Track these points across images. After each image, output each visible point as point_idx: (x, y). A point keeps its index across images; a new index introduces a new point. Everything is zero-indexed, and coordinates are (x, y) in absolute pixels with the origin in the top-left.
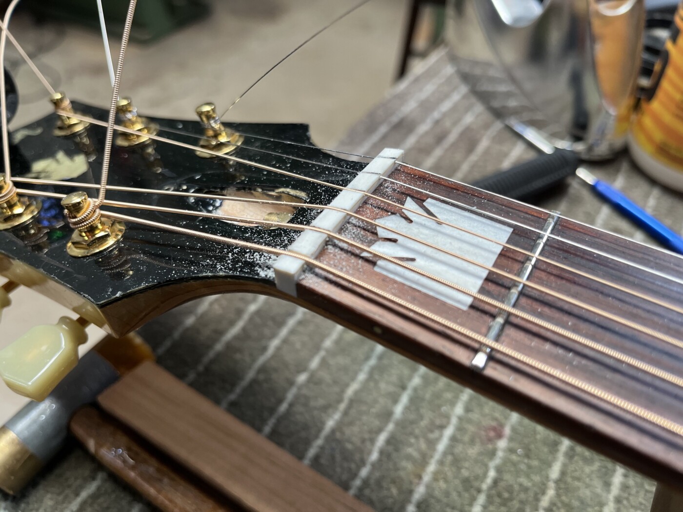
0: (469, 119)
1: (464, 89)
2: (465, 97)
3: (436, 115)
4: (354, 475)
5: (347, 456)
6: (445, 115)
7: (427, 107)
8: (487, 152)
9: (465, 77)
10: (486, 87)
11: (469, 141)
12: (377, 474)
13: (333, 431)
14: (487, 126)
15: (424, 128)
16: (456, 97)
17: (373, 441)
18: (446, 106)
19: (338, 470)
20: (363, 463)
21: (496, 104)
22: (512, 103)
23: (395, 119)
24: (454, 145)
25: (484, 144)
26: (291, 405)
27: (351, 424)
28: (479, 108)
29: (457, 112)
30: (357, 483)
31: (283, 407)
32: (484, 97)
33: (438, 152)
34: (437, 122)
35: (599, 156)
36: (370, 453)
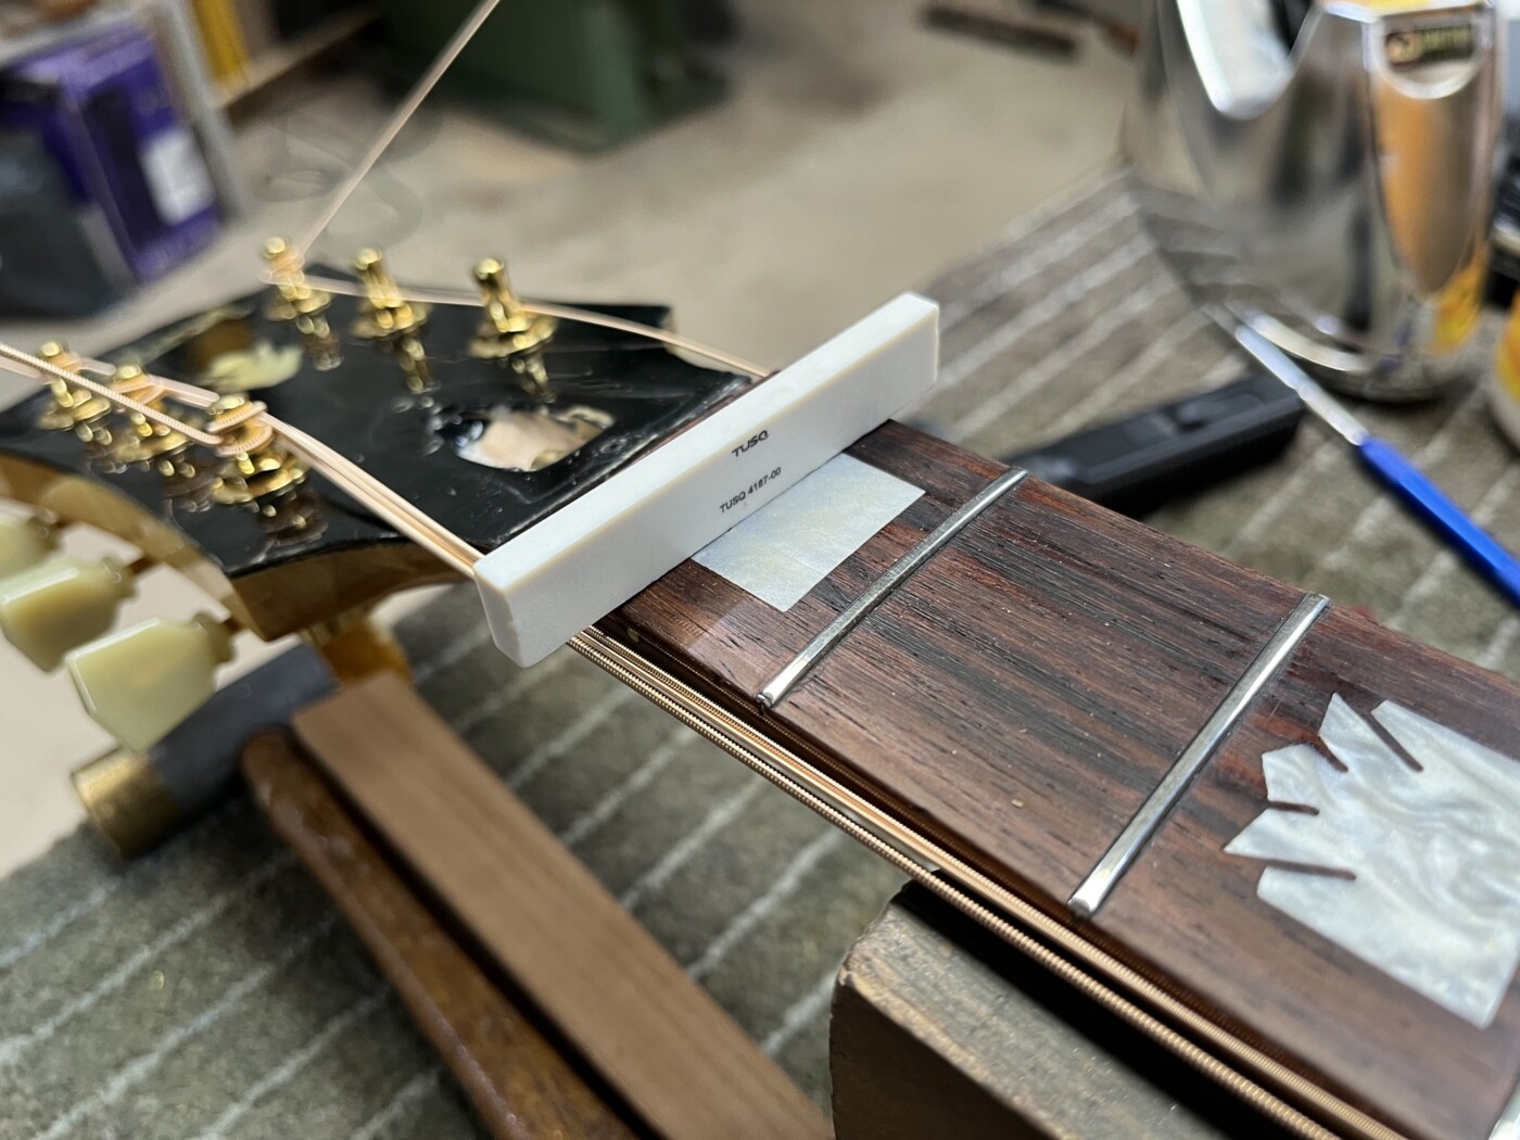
0: (1139, 304)
1: (1144, 246)
2: (1139, 263)
3: (1071, 291)
4: (741, 908)
5: (737, 876)
6: (1091, 293)
7: (1054, 276)
8: (1159, 371)
9: (1153, 224)
10: (1189, 244)
11: (1128, 345)
12: (786, 914)
13: (723, 830)
14: (1171, 320)
15: (1040, 314)
16: (1122, 261)
17: (791, 856)
18: (1098, 276)
19: (715, 895)
20: (761, 892)
21: (1201, 279)
22: (1233, 278)
23: (983, 294)
24: (1094, 354)
25: (1158, 351)
26: (659, 776)
27: (758, 822)
28: (1167, 284)
29: (1117, 289)
30: (744, 923)
31: (641, 778)
32: (1181, 263)
33: (1056, 364)
34: (1072, 307)
35: (1397, 390)
36: (778, 876)
